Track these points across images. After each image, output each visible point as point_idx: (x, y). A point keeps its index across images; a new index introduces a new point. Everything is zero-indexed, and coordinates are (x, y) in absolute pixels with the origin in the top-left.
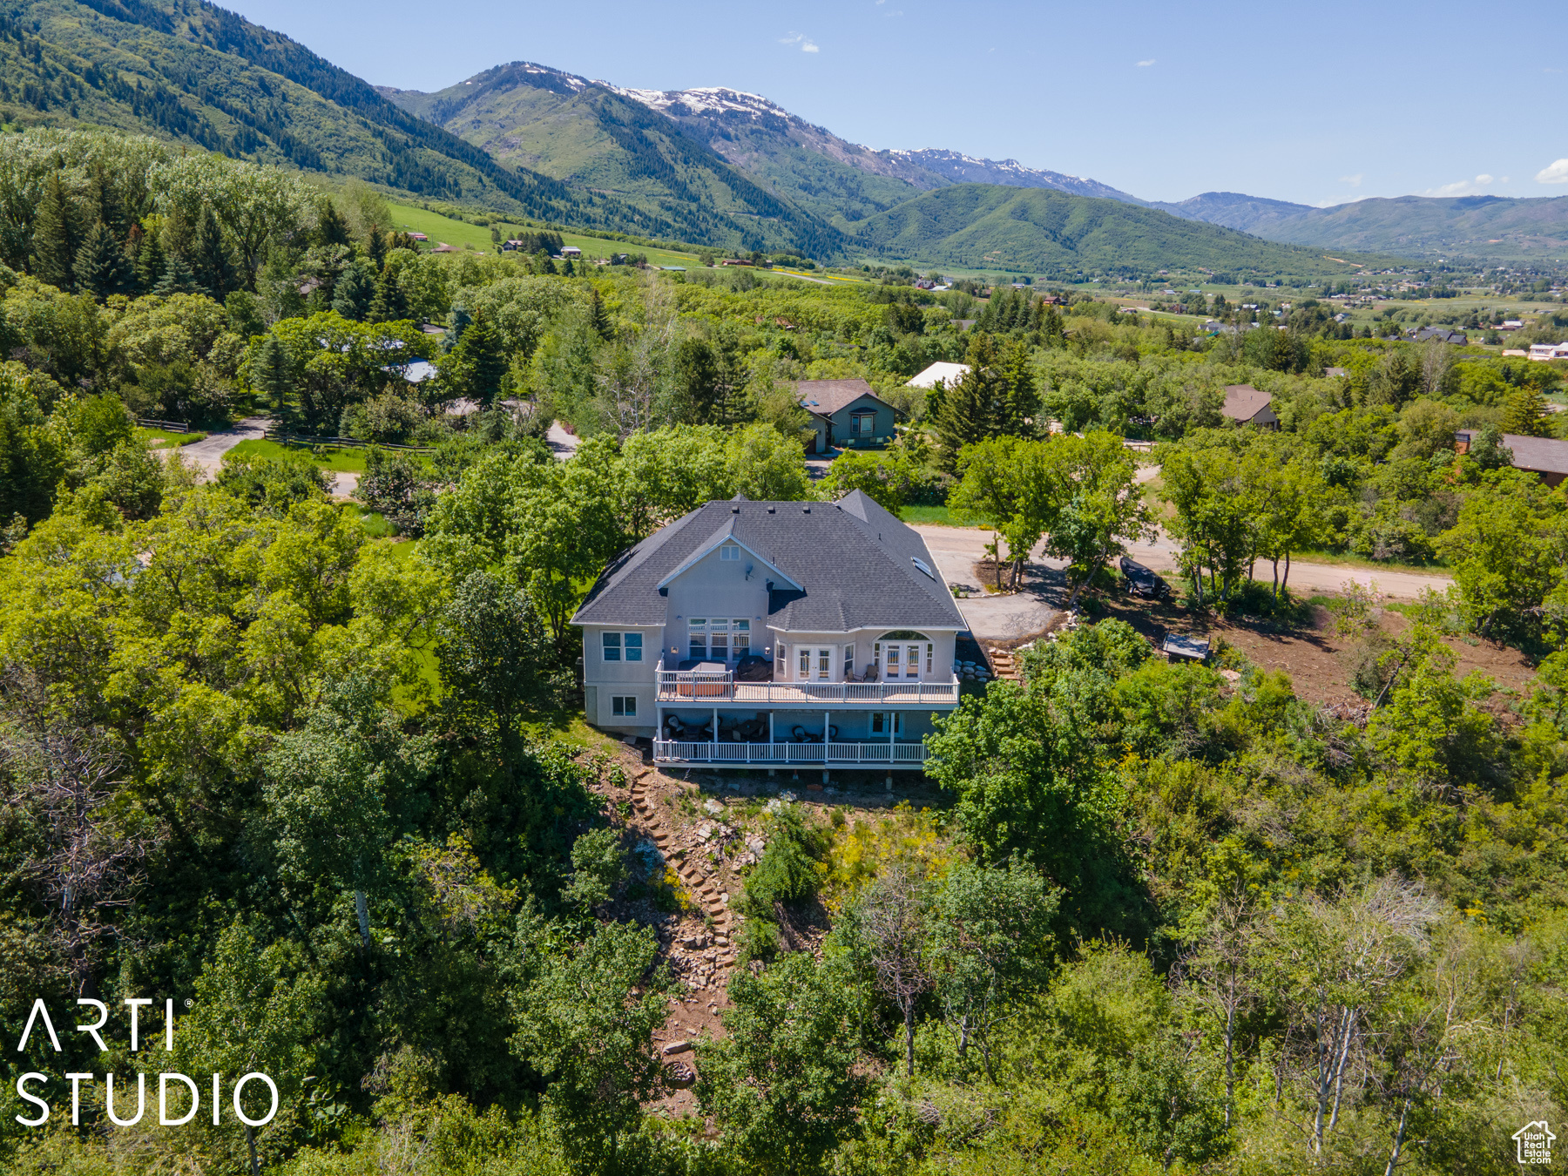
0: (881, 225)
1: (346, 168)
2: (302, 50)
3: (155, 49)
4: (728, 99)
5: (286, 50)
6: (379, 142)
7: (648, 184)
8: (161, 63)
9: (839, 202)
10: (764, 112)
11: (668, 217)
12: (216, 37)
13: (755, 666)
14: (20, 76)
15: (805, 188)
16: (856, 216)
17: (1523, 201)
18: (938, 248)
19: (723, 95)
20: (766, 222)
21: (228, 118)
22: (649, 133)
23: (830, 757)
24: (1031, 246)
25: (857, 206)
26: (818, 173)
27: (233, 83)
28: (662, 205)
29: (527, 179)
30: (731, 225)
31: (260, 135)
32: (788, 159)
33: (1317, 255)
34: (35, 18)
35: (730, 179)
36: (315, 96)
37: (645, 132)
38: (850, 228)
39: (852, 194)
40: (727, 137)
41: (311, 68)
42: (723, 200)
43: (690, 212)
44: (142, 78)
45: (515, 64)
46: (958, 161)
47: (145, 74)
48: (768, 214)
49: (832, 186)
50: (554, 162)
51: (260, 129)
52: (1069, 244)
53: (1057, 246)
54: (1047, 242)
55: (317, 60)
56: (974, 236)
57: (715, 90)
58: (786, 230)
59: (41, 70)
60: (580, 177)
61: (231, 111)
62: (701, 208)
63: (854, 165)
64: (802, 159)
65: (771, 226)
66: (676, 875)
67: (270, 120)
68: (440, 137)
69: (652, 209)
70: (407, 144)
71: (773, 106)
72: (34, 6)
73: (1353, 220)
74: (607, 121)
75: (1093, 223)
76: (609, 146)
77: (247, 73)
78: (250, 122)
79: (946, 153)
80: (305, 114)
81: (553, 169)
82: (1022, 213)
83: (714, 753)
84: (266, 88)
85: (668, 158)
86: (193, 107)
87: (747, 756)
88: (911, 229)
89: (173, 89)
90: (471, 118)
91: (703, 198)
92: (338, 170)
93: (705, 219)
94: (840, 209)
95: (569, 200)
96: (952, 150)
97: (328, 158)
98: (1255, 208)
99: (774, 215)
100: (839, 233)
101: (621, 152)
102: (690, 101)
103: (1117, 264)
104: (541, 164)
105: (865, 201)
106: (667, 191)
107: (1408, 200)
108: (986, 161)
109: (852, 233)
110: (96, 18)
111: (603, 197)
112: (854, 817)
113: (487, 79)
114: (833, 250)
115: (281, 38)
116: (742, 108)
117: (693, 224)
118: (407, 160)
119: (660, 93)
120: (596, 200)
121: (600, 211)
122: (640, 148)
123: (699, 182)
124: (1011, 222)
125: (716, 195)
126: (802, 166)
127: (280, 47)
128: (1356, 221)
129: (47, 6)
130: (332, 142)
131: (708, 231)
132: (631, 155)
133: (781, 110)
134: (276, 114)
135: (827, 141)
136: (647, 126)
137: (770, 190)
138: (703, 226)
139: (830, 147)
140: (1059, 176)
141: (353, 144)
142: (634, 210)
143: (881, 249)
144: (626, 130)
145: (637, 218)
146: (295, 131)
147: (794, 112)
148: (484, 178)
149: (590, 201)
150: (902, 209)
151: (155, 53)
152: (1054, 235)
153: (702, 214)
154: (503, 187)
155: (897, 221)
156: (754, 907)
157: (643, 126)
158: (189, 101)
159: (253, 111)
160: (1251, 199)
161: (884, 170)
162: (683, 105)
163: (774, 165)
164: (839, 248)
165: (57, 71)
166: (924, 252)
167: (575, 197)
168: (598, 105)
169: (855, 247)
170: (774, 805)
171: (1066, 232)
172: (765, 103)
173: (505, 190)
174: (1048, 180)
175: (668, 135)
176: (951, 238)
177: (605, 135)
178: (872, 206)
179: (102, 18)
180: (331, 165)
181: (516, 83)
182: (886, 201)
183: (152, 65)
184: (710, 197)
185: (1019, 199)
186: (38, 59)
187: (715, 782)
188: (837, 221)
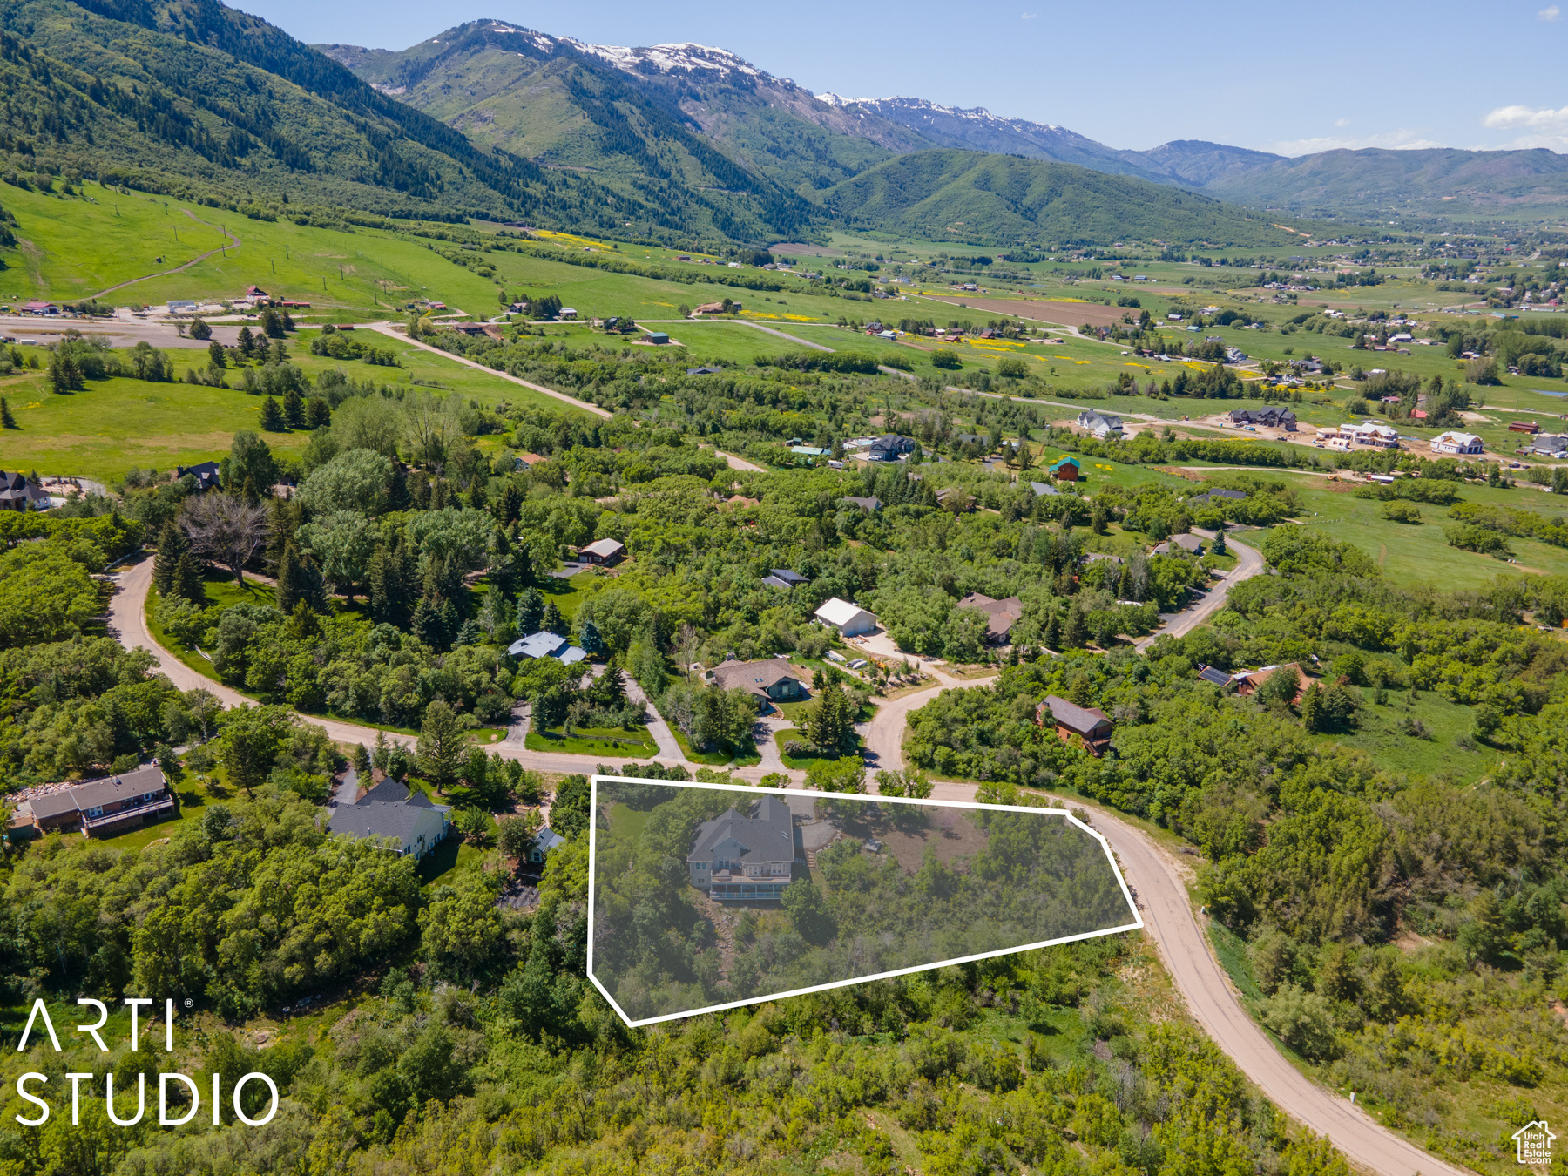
0: (848, 193)
1: (334, 167)
2: (279, 34)
3: (145, 48)
4: (696, 55)
5: (264, 35)
6: (363, 137)
7: (621, 160)
8: (153, 64)
9: (806, 167)
10: (734, 70)
11: (640, 197)
12: (196, 24)
13: (736, 870)
14: (34, 100)
15: (773, 151)
16: (823, 183)
17: (1481, 154)
18: (903, 217)
19: (692, 52)
20: (735, 196)
21: (221, 120)
22: (620, 105)
23: (758, 897)
24: (992, 217)
25: (824, 171)
26: (786, 135)
27: (221, 81)
28: (634, 184)
29: (504, 161)
30: (702, 202)
31: (252, 137)
32: (757, 120)
33: (1267, 222)
34: (28, 20)
35: (700, 151)
36: (298, 91)
37: (616, 104)
38: (818, 197)
39: (820, 156)
40: (696, 97)
41: (289, 52)
42: (694, 177)
43: (662, 190)
44: (136, 82)
45: (483, 22)
46: (928, 111)
47: (138, 78)
48: (737, 188)
49: (800, 148)
50: (528, 138)
51: (252, 131)
52: (1030, 214)
53: (1017, 218)
54: (1008, 213)
55: (294, 43)
56: (938, 206)
57: (683, 46)
58: (754, 204)
59: (52, 93)
60: (553, 154)
61: (222, 113)
62: (673, 184)
63: (822, 123)
64: (771, 120)
65: (740, 201)
66: (718, 930)
67: (258, 118)
68: (417, 120)
69: (623, 187)
70: (388, 136)
71: (741, 62)
72: (26, 7)
73: (1315, 174)
74: (579, 93)
75: (1053, 192)
76: (581, 121)
77: (234, 71)
78: (241, 124)
79: (915, 101)
80: (292, 111)
81: (526, 147)
82: (985, 183)
83: (726, 896)
84: (252, 86)
85: (638, 132)
86: (186, 111)
87: (735, 896)
88: (877, 198)
89: (167, 93)
90: (441, 83)
91: (674, 173)
92: (327, 170)
93: (676, 197)
94: (808, 176)
95: (545, 183)
96: (921, 98)
97: (317, 157)
98: (1222, 157)
99: (743, 188)
100: (807, 203)
101: (593, 128)
102: (658, 58)
103: (1076, 237)
104: (514, 139)
105: (833, 164)
106: (639, 168)
107: (1369, 153)
108: (956, 110)
109: (819, 202)
110: (86, 17)
111: (577, 178)
112: (764, 912)
113: (454, 37)
114: (800, 223)
115: (259, 22)
116: (710, 66)
117: (664, 203)
118: (391, 156)
119: (628, 50)
120: (571, 181)
121: (574, 193)
122: (612, 122)
123: (669, 156)
124: (974, 192)
125: (687, 169)
126: (771, 127)
127: (258, 31)
128: (1318, 173)
129: (38, 6)
130: (319, 141)
131: (679, 209)
132: (602, 130)
133: (749, 66)
134: (264, 112)
135: (796, 98)
136: (617, 98)
137: (739, 161)
138: (674, 204)
139: (798, 104)
140: (1028, 124)
141: (339, 142)
142: (607, 191)
143: (848, 220)
144: (597, 103)
145: (610, 199)
146: (283, 130)
147: (761, 66)
148: (465, 169)
149: (565, 183)
150: (868, 176)
151: (145, 53)
152: (1015, 205)
153: (673, 191)
154: (483, 178)
155: (863, 189)
156: (737, 938)
157: (613, 98)
158: (182, 105)
159: (242, 110)
160: (1218, 147)
161: (852, 128)
162: (651, 63)
163: (743, 127)
164: (807, 220)
165: (66, 92)
166: (889, 222)
167: (550, 178)
168: (569, 77)
169: (822, 219)
170: (743, 910)
171: (1027, 202)
172: (733, 59)
173: (484, 180)
174: (1017, 128)
175: (639, 107)
176: (916, 207)
177: (577, 109)
178: (839, 171)
179: (93, 17)
180: (321, 164)
181: (484, 45)
182: (853, 165)
183: (145, 68)
184: (680, 172)
185: (982, 167)
186: (47, 81)
187: (727, 904)
188: (804, 190)
